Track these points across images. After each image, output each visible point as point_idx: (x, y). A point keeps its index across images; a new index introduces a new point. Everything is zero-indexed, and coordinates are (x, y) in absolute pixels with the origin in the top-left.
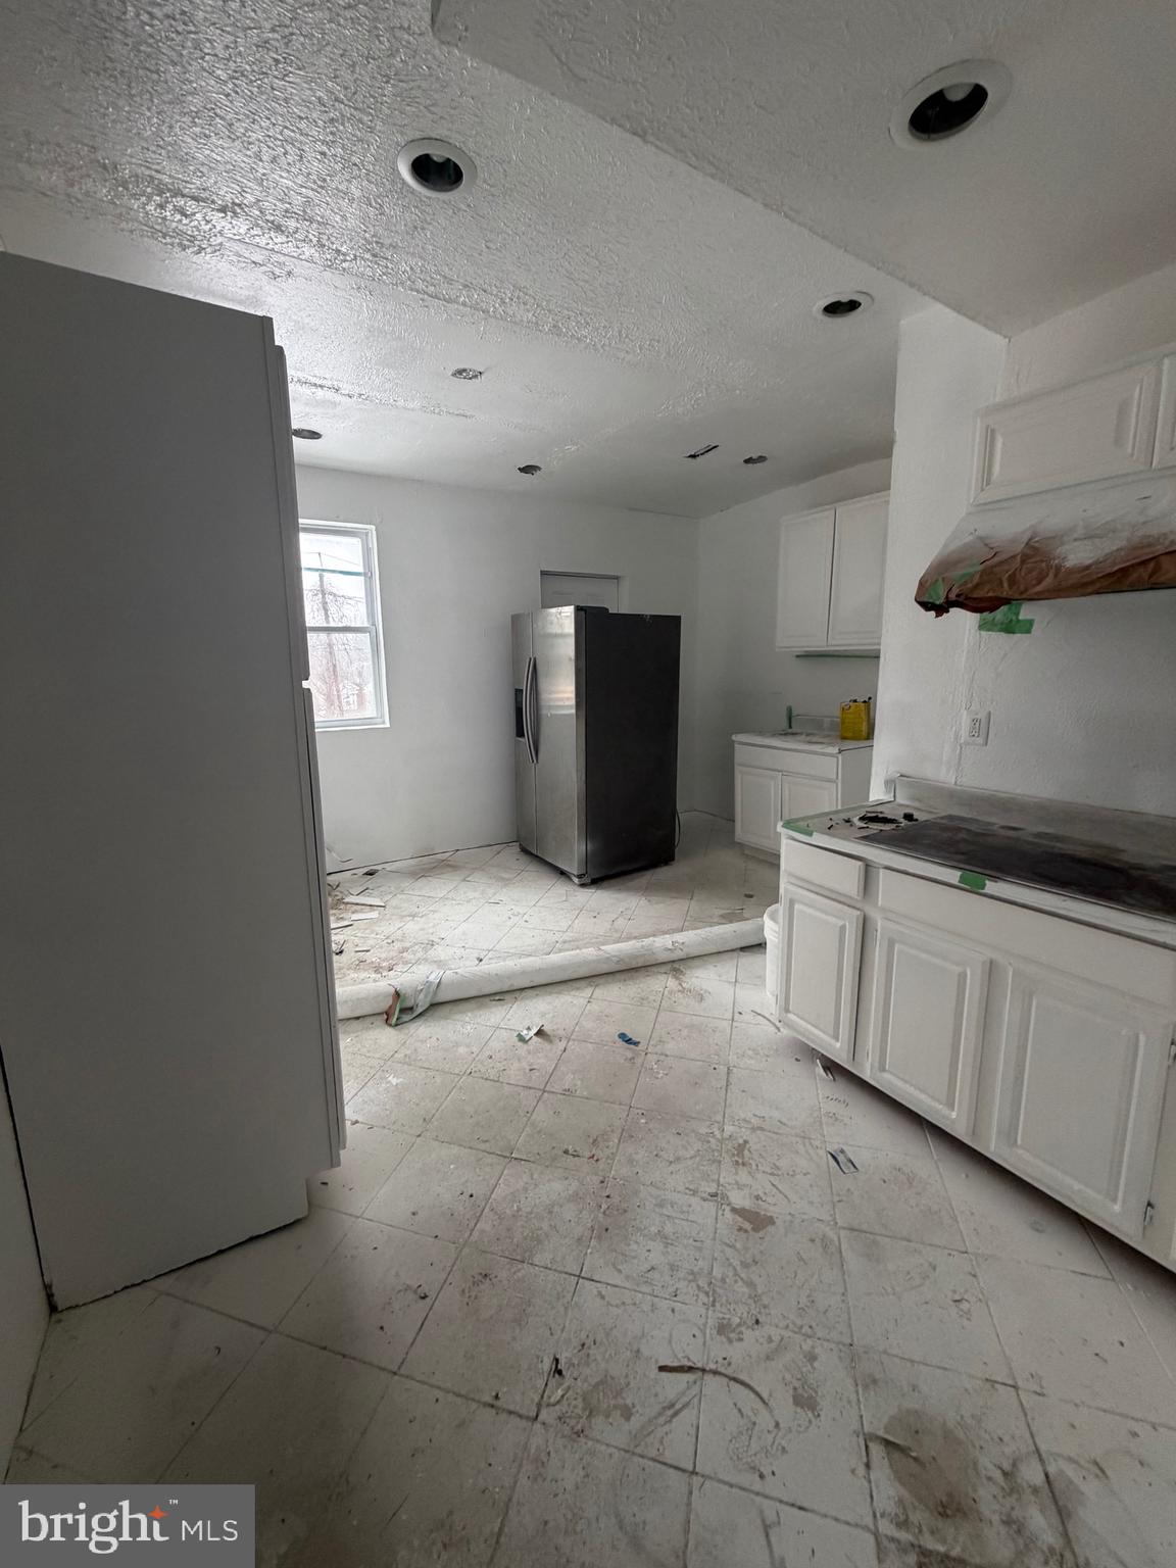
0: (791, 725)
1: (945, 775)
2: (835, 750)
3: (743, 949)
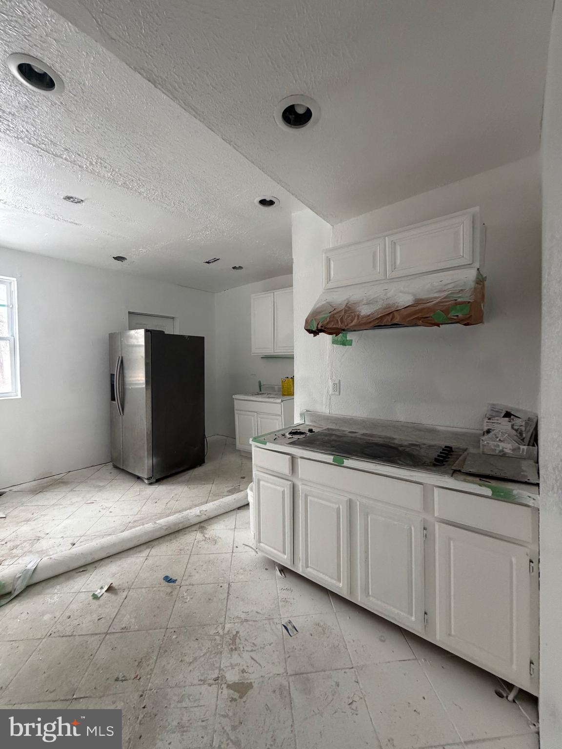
0: (261, 390)
1: (324, 409)
2: (280, 401)
3: (239, 508)
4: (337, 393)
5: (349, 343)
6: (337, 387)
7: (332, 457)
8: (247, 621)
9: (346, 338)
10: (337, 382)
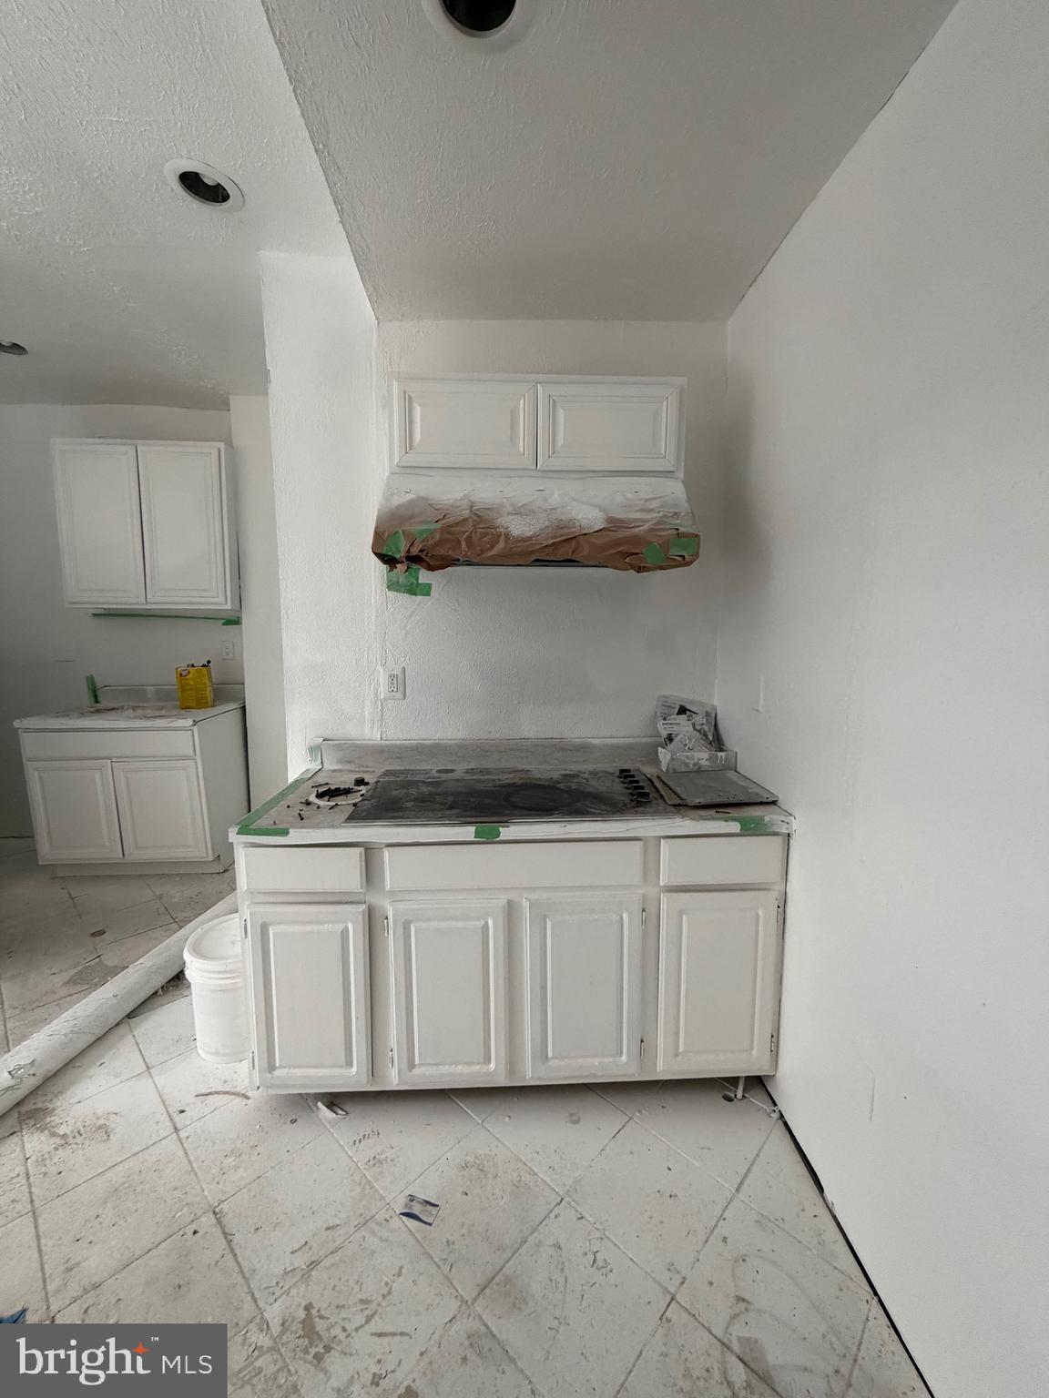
0: (97, 699)
1: (370, 732)
2: (190, 722)
4: (399, 695)
5: (426, 590)
6: (399, 683)
7: (472, 829)
8: (313, 1264)
9: (417, 579)
10: (397, 671)
